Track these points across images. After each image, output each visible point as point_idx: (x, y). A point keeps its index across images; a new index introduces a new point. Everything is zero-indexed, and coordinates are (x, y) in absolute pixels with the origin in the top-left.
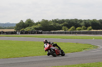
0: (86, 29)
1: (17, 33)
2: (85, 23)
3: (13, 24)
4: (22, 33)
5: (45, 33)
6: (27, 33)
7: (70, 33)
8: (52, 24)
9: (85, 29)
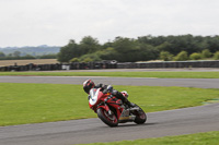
0: (212, 56)
1: (64, 67)
2: (209, 43)
3: (54, 48)
4: (73, 67)
5: (123, 67)
6: (83, 66)
7: (177, 66)
8: (138, 47)
9: (208, 57)
